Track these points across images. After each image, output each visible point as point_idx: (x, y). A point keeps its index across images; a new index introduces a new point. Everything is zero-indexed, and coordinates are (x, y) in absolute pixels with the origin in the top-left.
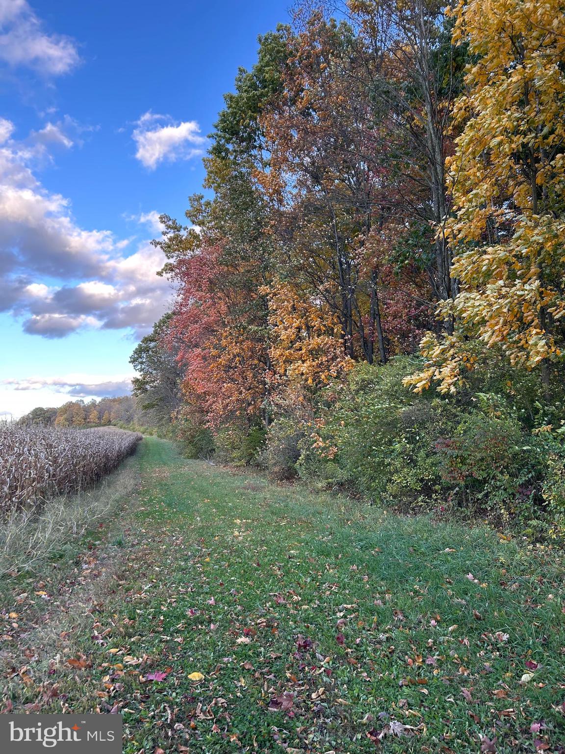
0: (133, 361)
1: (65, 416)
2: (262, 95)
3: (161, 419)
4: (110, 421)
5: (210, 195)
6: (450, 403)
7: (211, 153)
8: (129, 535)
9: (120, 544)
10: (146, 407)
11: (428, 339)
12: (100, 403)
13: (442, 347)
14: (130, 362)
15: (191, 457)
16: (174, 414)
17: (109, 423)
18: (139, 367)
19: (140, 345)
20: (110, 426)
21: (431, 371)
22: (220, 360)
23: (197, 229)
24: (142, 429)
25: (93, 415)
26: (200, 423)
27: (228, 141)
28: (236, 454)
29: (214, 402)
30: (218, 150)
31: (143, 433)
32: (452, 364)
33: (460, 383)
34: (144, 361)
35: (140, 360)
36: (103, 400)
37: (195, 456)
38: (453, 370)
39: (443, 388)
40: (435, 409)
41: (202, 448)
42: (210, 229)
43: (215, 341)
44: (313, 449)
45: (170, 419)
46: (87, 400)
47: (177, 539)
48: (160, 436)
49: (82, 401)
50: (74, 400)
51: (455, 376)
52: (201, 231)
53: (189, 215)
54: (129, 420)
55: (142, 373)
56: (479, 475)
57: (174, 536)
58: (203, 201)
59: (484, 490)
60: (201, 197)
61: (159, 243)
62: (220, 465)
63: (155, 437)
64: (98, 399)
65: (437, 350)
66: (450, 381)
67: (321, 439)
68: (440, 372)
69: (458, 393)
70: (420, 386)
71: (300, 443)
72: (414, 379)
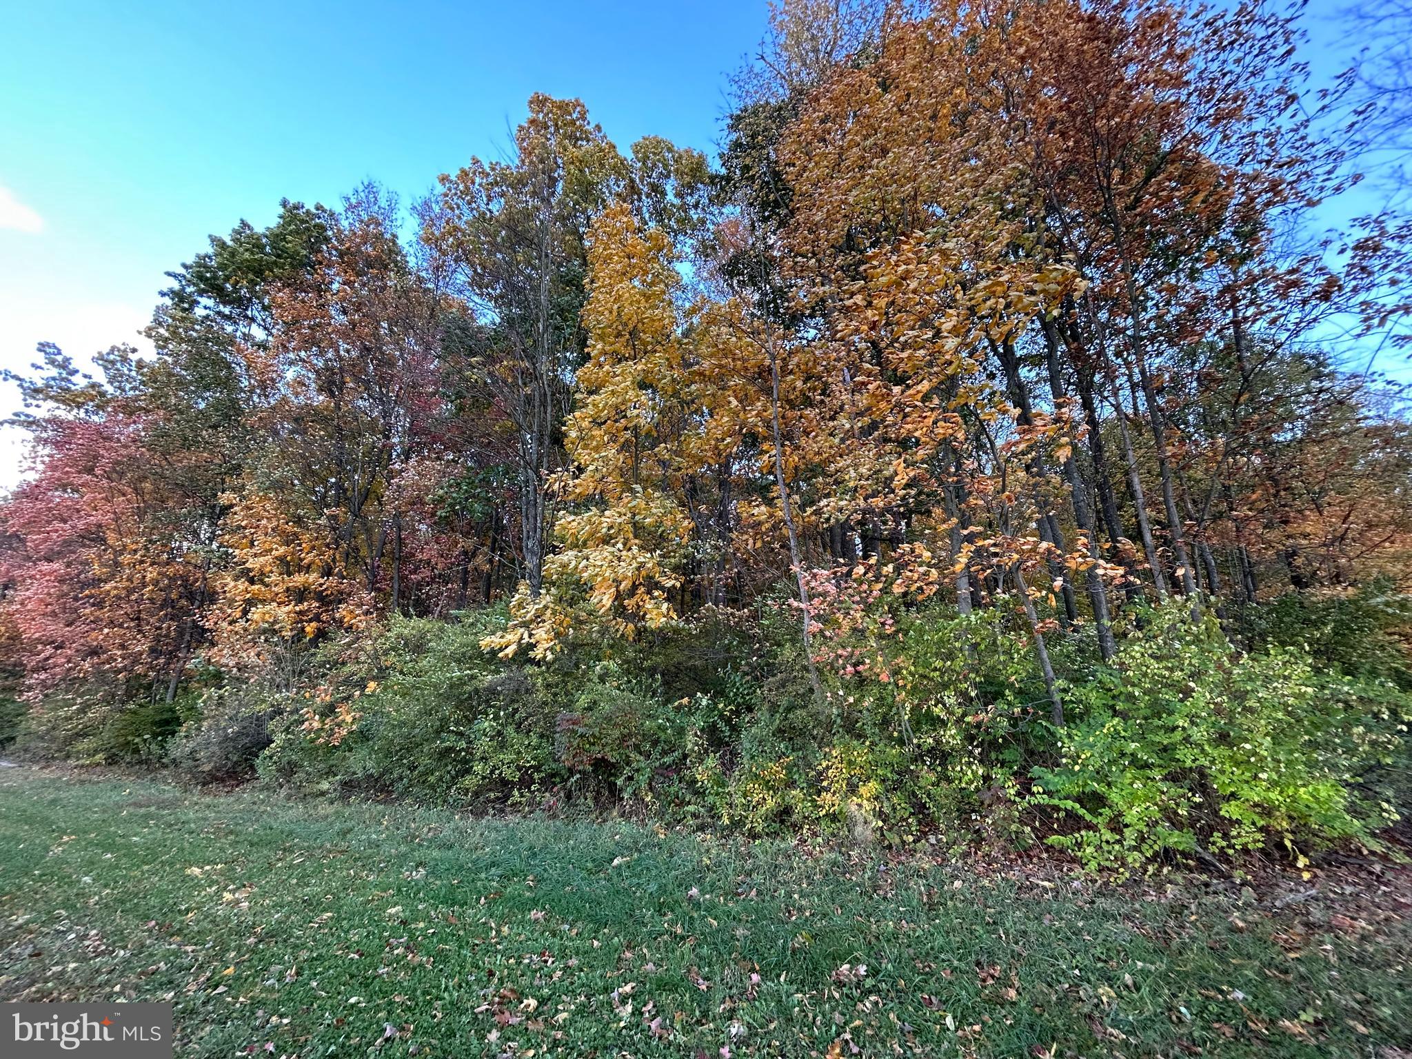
6: (547, 671)
21: (519, 634)
27: (201, 293)
28: (86, 744)
30: (177, 297)
32: (547, 627)
33: (558, 648)
38: (548, 632)
39: (537, 654)
44: (298, 733)
51: (551, 640)
62: (29, 766)
66: (547, 646)
67: (317, 717)
68: (530, 636)
69: (555, 661)
70: (510, 651)
71: (271, 725)
72: (495, 641)
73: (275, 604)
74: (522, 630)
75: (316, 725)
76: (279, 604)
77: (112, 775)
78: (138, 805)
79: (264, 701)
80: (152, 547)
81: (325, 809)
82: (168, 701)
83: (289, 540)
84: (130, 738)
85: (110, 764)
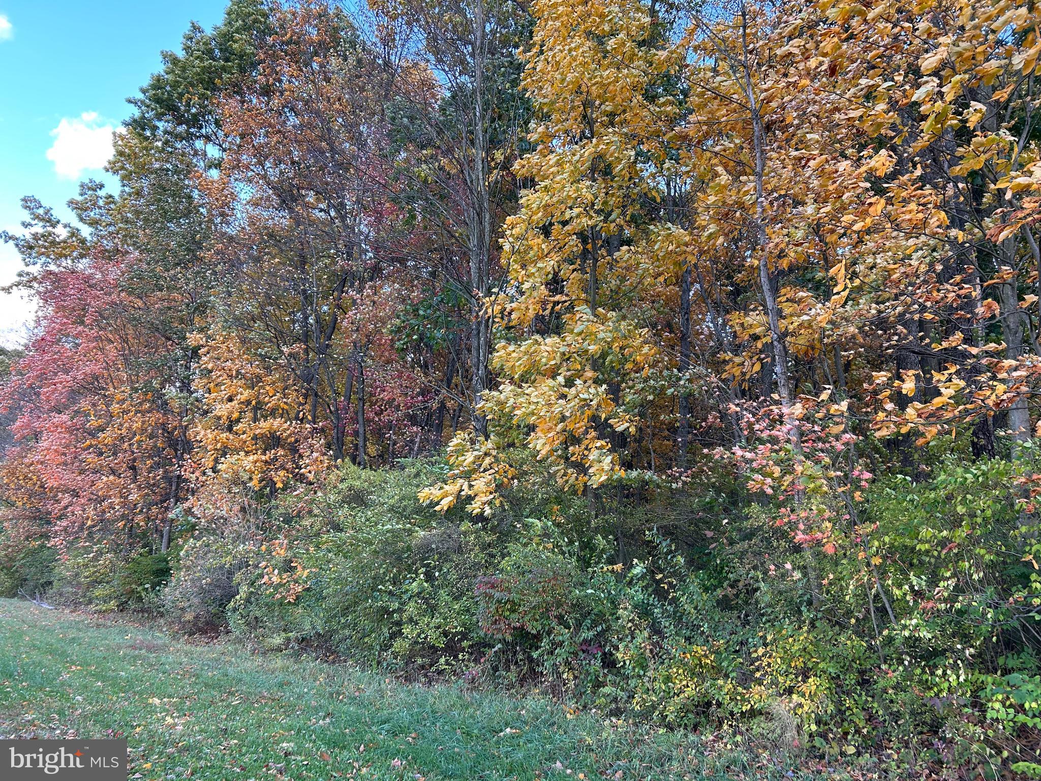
2: (224, 69)
6: (484, 529)
7: (126, 124)
11: (460, 441)
13: (476, 453)
21: (459, 485)
23: (86, 230)
27: (159, 117)
30: (139, 125)
32: (488, 477)
33: (497, 502)
37: (9, 593)
38: (488, 484)
39: (475, 508)
40: (465, 533)
44: (260, 586)
51: (491, 493)
52: (91, 234)
53: (74, 206)
56: (533, 628)
59: (540, 647)
60: (102, 186)
61: (13, 238)
65: (470, 457)
66: (485, 499)
67: (276, 571)
68: (471, 486)
69: (494, 515)
70: (445, 504)
71: (238, 577)
72: (435, 492)
73: (242, 453)
74: (462, 481)
75: (275, 579)
76: (247, 453)
77: (122, 621)
78: (133, 647)
79: (228, 553)
80: (135, 395)
81: (278, 662)
82: (163, 551)
83: (254, 382)
84: (134, 586)
85: (121, 611)
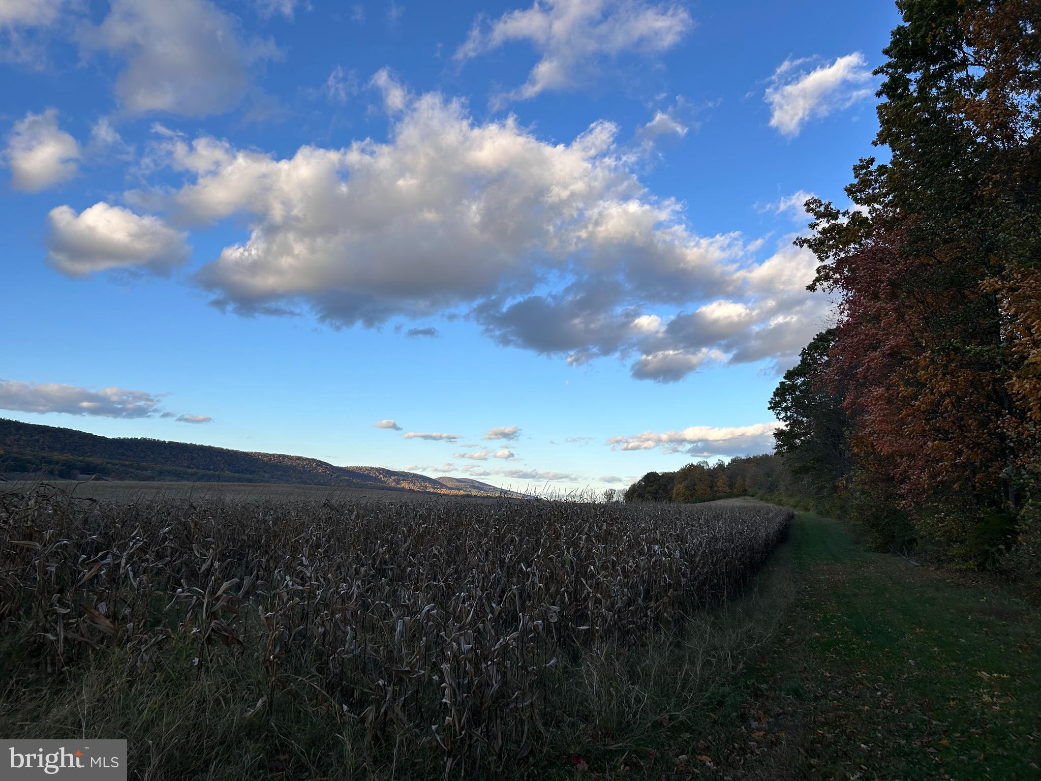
0: (774, 406)
1: (685, 483)
3: (821, 488)
4: (745, 490)
5: (884, 155)
8: (807, 678)
9: (797, 693)
10: (795, 472)
12: (729, 464)
14: (769, 408)
15: (876, 550)
16: (842, 482)
17: (744, 493)
18: (783, 415)
19: (782, 383)
20: (746, 497)
22: (917, 403)
23: (865, 210)
24: (792, 501)
25: (721, 482)
26: (887, 498)
28: (956, 549)
29: (909, 467)
31: (795, 507)
34: (789, 405)
35: (784, 405)
36: (733, 461)
37: (883, 548)
41: (893, 537)
42: (886, 206)
43: (908, 375)
45: (835, 489)
46: (712, 462)
47: (884, 696)
48: (820, 513)
49: (706, 463)
50: (695, 461)
52: (870, 212)
53: (850, 191)
54: (772, 488)
55: (788, 422)
57: (878, 690)
58: (873, 168)
60: (871, 161)
61: (806, 241)
62: (929, 566)
63: (812, 514)
64: (727, 460)
